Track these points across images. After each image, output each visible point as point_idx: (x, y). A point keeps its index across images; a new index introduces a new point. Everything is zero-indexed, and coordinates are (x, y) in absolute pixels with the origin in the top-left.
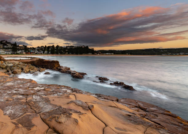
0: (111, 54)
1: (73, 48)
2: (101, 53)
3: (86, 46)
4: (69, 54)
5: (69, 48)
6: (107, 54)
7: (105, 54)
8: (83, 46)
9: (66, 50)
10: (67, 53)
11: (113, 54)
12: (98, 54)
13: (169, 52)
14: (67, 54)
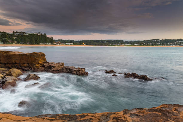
0: (71, 44)
1: (24, 35)
2: (60, 43)
3: (43, 34)
4: (18, 43)
5: (18, 34)
6: (67, 44)
7: (65, 44)
8: (39, 33)
9: (14, 38)
10: (16, 42)
11: (72, 44)
12: (57, 43)
13: (109, 43)
14: (16, 44)
